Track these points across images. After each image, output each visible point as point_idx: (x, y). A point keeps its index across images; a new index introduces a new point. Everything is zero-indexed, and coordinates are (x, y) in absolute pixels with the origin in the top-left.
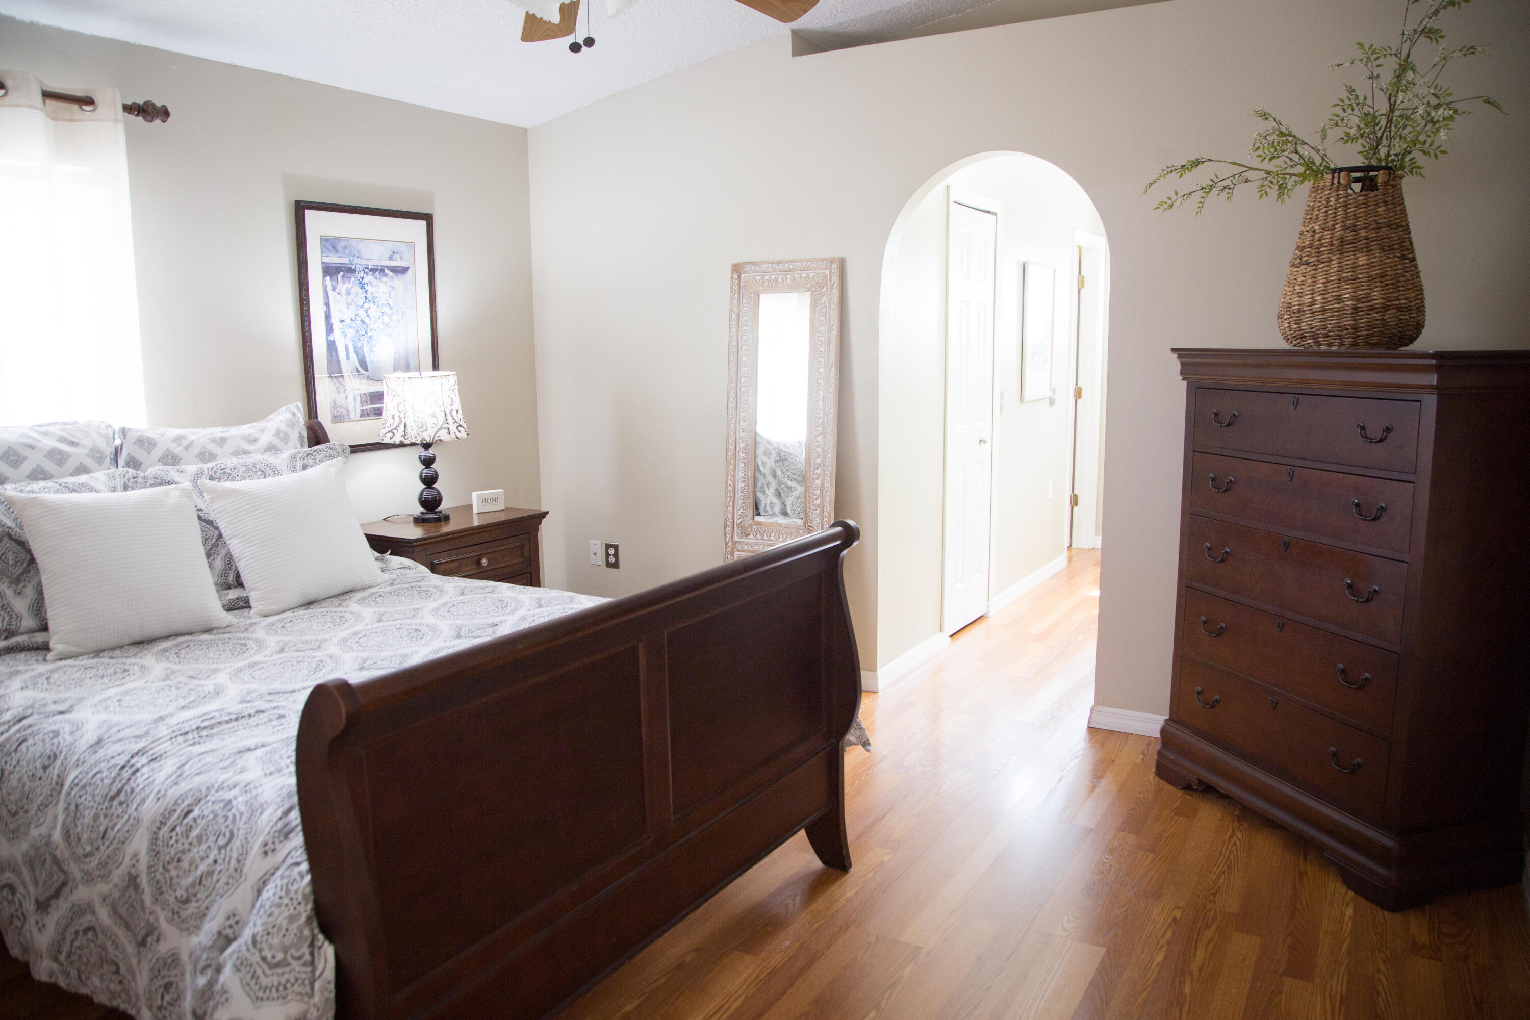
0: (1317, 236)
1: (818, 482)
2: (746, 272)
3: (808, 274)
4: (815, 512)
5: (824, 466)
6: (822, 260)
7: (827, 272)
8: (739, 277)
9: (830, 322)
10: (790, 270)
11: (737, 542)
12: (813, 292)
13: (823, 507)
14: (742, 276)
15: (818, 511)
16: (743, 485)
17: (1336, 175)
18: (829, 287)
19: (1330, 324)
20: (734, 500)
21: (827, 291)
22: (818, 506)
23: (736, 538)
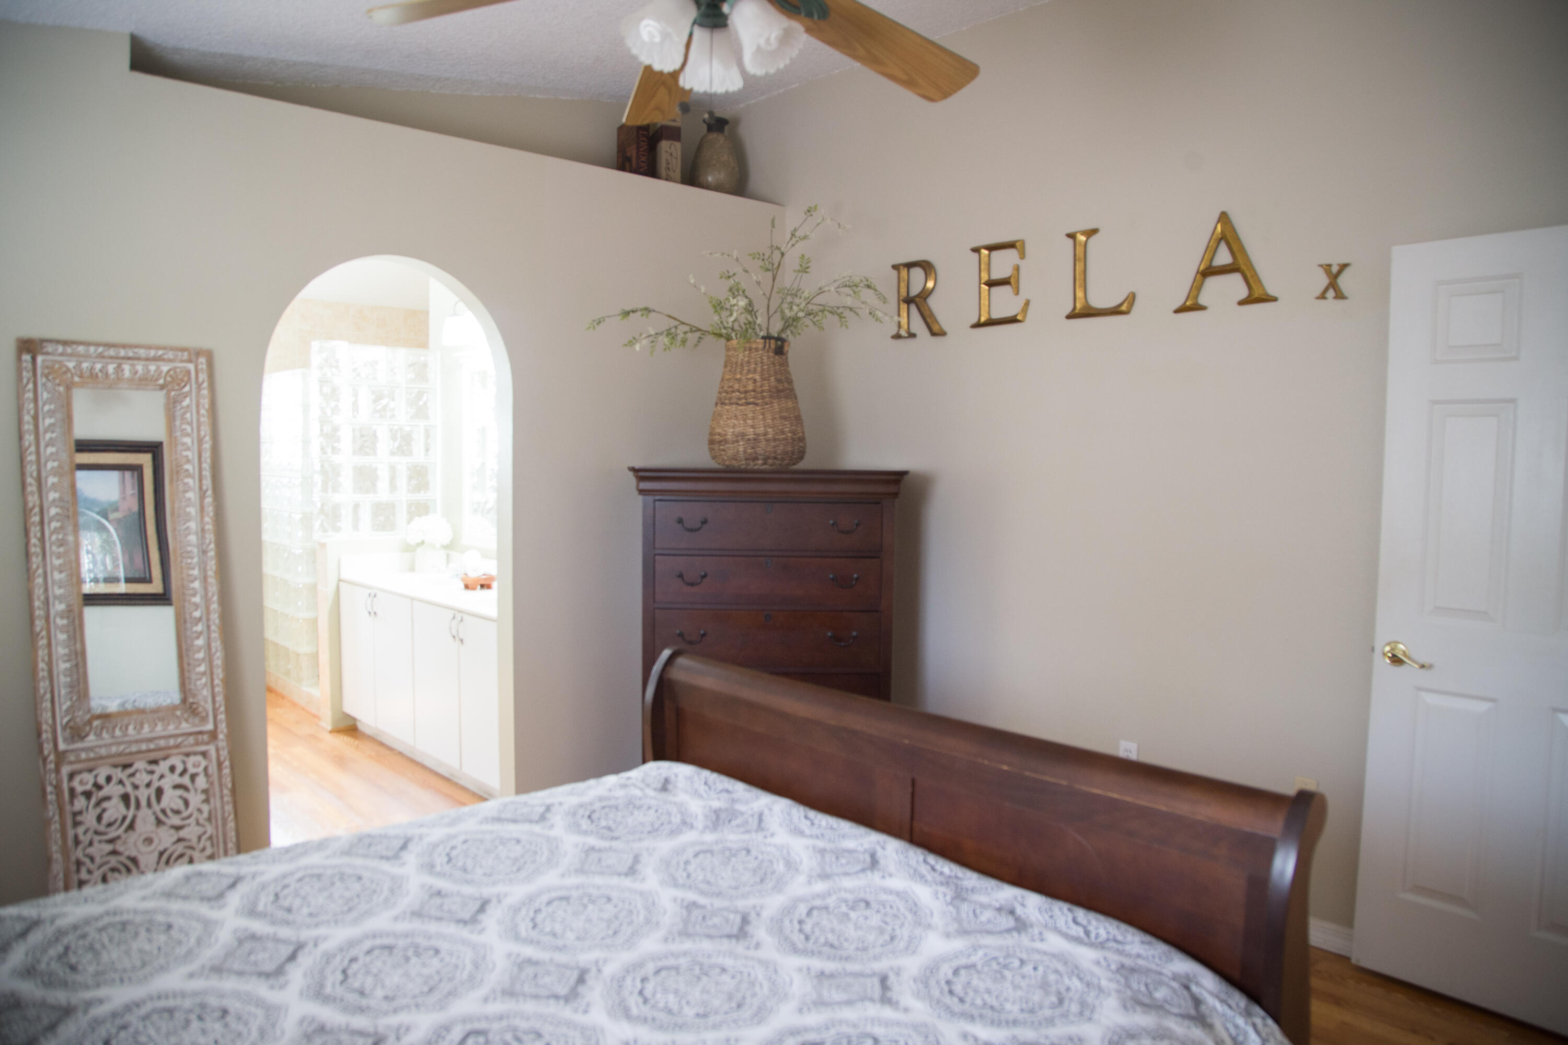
0: (758, 384)
1: (200, 642)
2: (47, 353)
3: (158, 368)
4: (198, 683)
5: (208, 620)
6: (183, 350)
7: (191, 366)
8: (34, 359)
9: (199, 431)
10: (129, 358)
11: (65, 752)
12: (169, 392)
13: (212, 673)
14: (40, 359)
15: (204, 680)
16: (68, 665)
17: (768, 341)
18: (194, 386)
19: (779, 450)
20: (52, 692)
21: (191, 390)
22: (204, 674)
23: (62, 746)
